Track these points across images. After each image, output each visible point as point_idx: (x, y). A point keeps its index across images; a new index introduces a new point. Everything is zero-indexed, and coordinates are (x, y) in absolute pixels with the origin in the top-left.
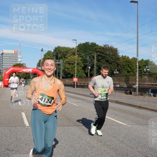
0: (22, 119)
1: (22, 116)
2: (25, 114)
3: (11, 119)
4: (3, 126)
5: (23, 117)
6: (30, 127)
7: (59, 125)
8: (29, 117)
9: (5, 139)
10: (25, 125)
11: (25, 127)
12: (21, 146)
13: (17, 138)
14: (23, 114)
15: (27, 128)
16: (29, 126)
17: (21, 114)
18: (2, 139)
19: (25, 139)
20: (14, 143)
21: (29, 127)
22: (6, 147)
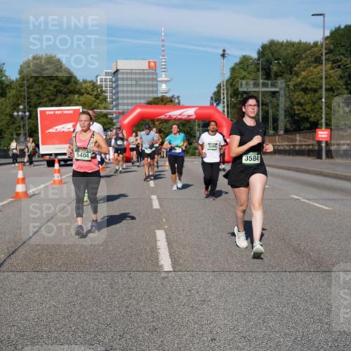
0: (154, 249)
1: (156, 241)
2: (167, 235)
3: (121, 250)
4: (94, 271)
5: (159, 243)
6: (173, 274)
7: (265, 269)
8: (174, 244)
9: (91, 312)
10: (161, 266)
11: (159, 272)
12: (136, 337)
13: (127, 307)
14: (161, 235)
15: (164, 278)
16: (172, 269)
17: (155, 236)
18: (83, 311)
19: (153, 312)
20: (118, 324)
21: (170, 274)
22: (88, 337)
